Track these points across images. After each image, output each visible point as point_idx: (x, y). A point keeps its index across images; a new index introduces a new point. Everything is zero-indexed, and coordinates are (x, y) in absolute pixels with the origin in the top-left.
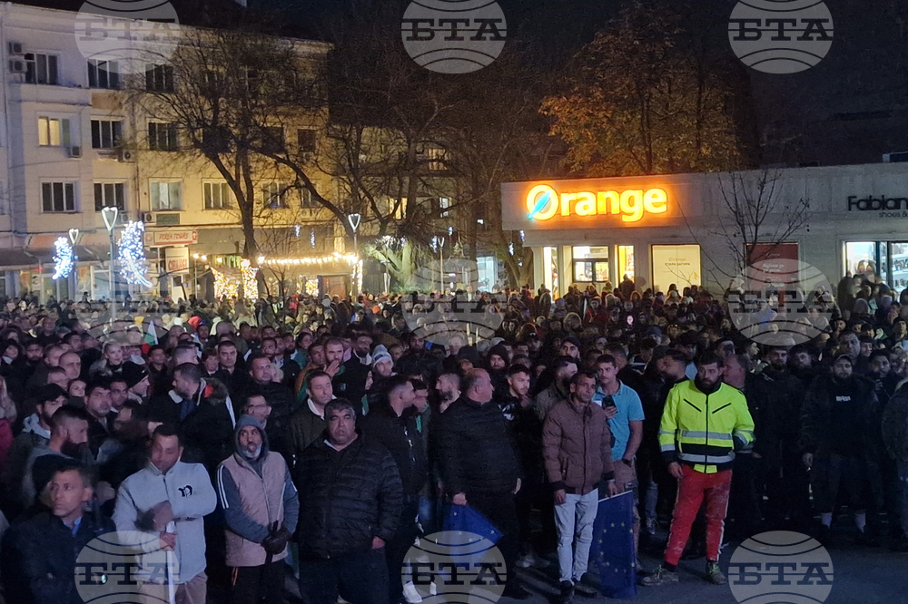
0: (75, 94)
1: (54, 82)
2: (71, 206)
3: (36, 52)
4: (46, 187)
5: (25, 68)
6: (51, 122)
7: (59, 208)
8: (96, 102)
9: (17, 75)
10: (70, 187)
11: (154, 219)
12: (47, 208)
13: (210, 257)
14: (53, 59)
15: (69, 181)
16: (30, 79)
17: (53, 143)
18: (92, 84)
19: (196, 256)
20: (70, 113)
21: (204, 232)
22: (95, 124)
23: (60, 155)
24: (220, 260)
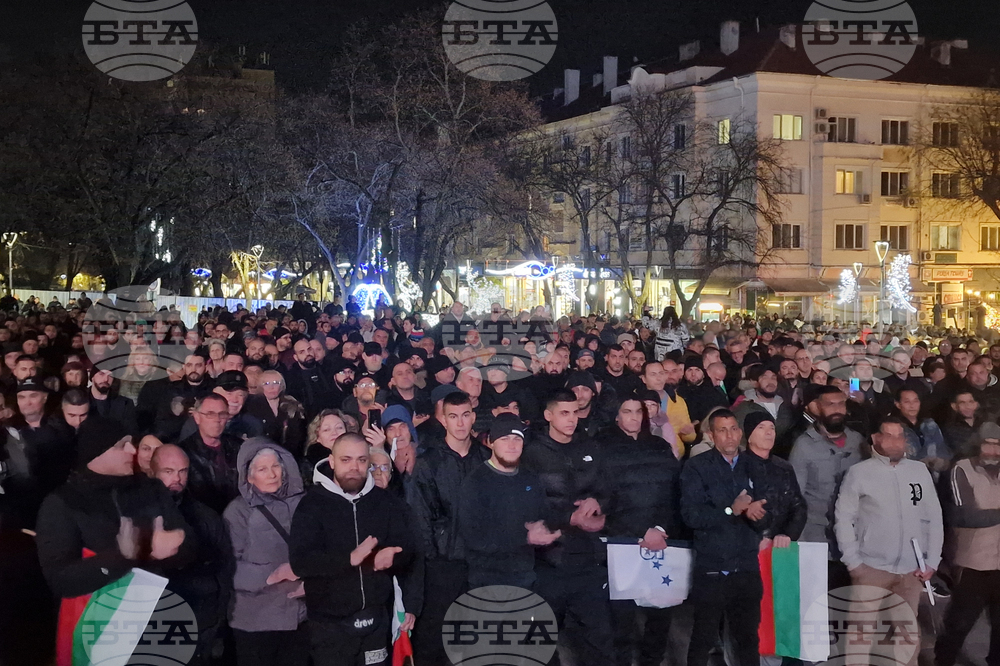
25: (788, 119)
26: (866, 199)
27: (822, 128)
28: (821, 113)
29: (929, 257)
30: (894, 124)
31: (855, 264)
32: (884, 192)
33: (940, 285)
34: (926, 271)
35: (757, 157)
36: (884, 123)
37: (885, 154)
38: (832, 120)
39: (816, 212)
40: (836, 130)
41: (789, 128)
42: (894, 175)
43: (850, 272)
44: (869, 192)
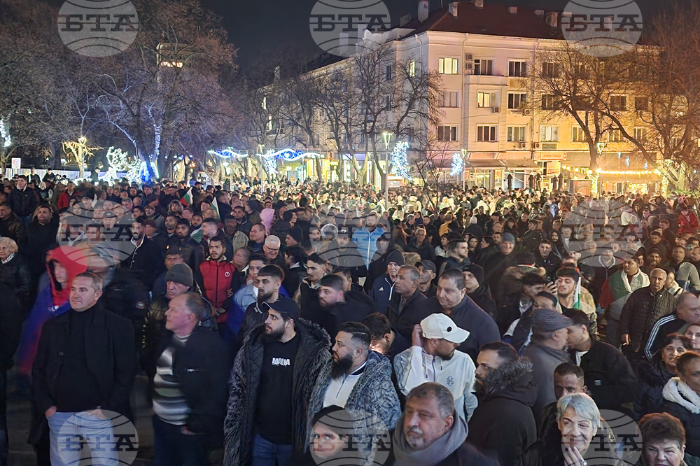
0: (499, 80)
1: (490, 74)
2: (493, 138)
3: (480, 59)
4: (480, 128)
5: (474, 67)
6: (485, 95)
7: (486, 139)
8: (512, 84)
9: (470, 71)
10: (493, 129)
11: (541, 146)
12: (479, 139)
13: (572, 168)
14: (490, 62)
15: (493, 125)
16: (476, 73)
17: (485, 106)
18: (511, 74)
19: (564, 167)
20: (495, 90)
21: (569, 153)
22: (511, 96)
23: (488, 112)
24: (577, 170)
25: (448, 61)
26: (496, 110)
27: (470, 66)
28: (469, 57)
29: (538, 146)
30: (518, 63)
31: (463, 150)
32: (510, 107)
33: (545, 163)
34: (536, 155)
35: (428, 84)
36: (511, 64)
37: (511, 82)
38: (477, 61)
39: (465, 118)
40: (481, 68)
41: (449, 66)
42: (517, 96)
43: (459, 155)
44: (499, 106)
